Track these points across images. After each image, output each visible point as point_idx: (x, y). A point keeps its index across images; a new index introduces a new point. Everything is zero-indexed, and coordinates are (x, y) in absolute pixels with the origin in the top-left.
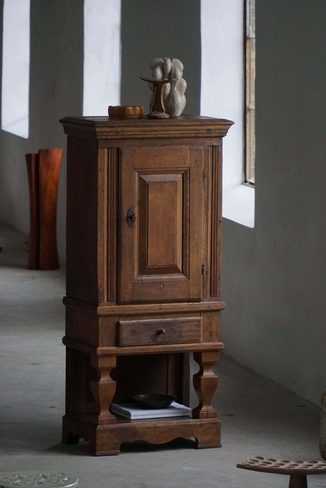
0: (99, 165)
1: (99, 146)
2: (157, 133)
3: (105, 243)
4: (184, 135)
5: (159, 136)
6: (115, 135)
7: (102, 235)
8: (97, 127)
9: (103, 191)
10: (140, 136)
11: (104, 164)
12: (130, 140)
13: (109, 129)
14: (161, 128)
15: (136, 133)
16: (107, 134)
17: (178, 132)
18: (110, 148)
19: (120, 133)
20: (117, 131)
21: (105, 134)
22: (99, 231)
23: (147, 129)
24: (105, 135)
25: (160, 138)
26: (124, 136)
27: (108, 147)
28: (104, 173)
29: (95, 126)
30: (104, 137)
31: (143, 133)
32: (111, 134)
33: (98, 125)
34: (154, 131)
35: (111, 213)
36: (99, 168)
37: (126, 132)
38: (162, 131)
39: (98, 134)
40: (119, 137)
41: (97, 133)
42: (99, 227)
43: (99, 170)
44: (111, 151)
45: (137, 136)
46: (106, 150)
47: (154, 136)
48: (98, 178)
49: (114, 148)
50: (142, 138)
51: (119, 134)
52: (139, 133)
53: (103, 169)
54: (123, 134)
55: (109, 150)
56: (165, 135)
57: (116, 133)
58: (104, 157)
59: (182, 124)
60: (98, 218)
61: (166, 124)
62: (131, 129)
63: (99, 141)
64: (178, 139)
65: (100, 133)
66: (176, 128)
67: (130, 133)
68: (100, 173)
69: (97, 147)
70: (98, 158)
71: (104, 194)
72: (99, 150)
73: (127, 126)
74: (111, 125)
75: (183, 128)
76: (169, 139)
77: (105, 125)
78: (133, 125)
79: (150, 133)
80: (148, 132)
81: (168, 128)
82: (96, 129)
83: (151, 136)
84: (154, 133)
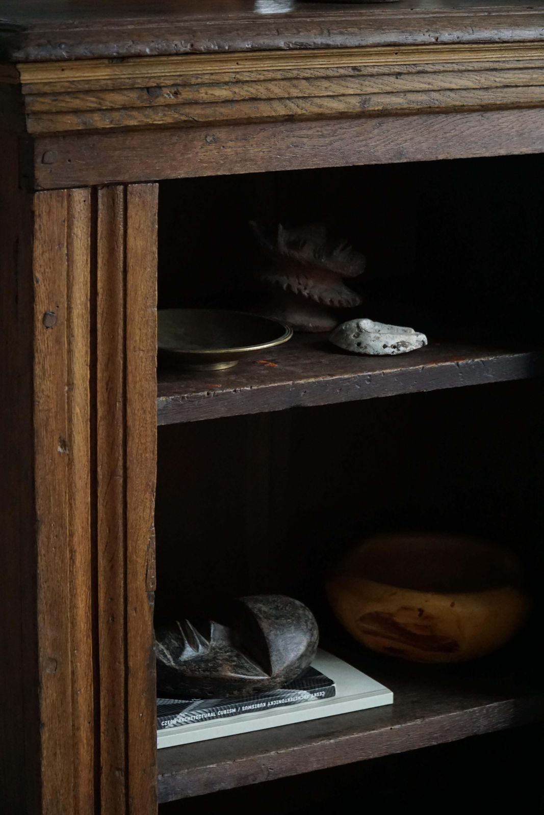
0: (41, 290)
1: (42, 175)
2: (370, 86)
3: (85, 733)
4: (510, 96)
5: (378, 103)
6: (138, 103)
7: (64, 693)
8: (27, 61)
9: (66, 443)
10: (281, 110)
11: (69, 288)
12: (221, 134)
13: (102, 74)
14: (395, 61)
15: (260, 90)
16: (91, 102)
17: (473, 76)
18: (105, 186)
19: (167, 97)
20: (152, 84)
21: (76, 103)
22: (47, 671)
23: (319, 65)
24: (76, 112)
25: (385, 114)
26: (187, 110)
27: (93, 180)
28: (70, 336)
29: (19, 55)
30: (71, 123)
31: (295, 92)
32: (118, 99)
33: (34, 52)
34: (357, 73)
35: (112, 561)
36: (41, 308)
37: (202, 84)
38: (398, 75)
39: (37, 107)
40: (158, 118)
41: (28, 99)
42: (46, 649)
43: (39, 325)
44: (112, 207)
45: (265, 110)
46: (80, 197)
47: (354, 104)
48: (38, 370)
49: (125, 185)
50: (290, 119)
51: (161, 101)
52: (277, 90)
53: (63, 313)
54: (180, 99)
55: (100, 193)
56: (411, 97)
57: (145, 95)
58: (70, 244)
59: (507, 34)
60: (42, 606)
61: (421, 38)
62: (233, 67)
63: (40, 148)
64: (475, 116)
65: (47, 100)
66: (472, 56)
67: (223, 93)
68: (43, 340)
69: (29, 187)
70: (38, 249)
71: (70, 463)
72: (42, 203)
73: (210, 52)
74: (114, 49)
75: (509, 57)
76: (432, 119)
77: (81, 50)
78: (248, 45)
79: (336, 88)
80: (325, 84)
81: (432, 57)
82: (26, 77)
83: (338, 106)
84: (353, 87)
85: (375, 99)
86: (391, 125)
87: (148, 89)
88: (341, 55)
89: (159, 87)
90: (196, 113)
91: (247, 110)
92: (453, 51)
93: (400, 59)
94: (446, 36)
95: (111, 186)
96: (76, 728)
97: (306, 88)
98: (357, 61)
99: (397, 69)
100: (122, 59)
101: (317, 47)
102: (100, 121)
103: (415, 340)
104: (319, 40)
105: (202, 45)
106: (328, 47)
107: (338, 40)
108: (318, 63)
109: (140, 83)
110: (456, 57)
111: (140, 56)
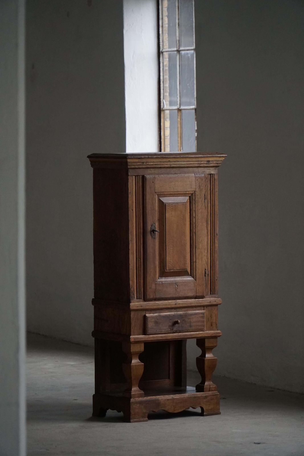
0: (129, 189)
1: (129, 174)
2: (171, 163)
3: (135, 252)
4: (191, 165)
7: (132, 245)
8: (129, 158)
9: (132, 210)
10: (159, 166)
11: (133, 189)
12: (151, 169)
13: (137, 160)
14: (175, 160)
15: (157, 163)
16: (135, 164)
17: (185, 162)
18: (137, 176)
19: (145, 164)
21: (134, 164)
22: (130, 242)
23: (165, 160)
24: (134, 165)
25: (173, 167)
27: (136, 175)
28: (133, 195)
29: (128, 157)
30: (133, 167)
31: (161, 164)
32: (138, 164)
34: (169, 161)
35: (138, 227)
36: (129, 191)
37: (149, 162)
38: (175, 162)
40: (144, 167)
41: (128, 163)
42: (130, 239)
43: (129, 194)
44: (138, 179)
46: (134, 177)
47: (169, 166)
48: (129, 200)
49: (139, 176)
50: (161, 168)
51: (144, 164)
52: (159, 163)
53: (132, 192)
54: (147, 164)
56: (177, 165)
57: (142, 163)
58: (133, 183)
59: (190, 156)
60: (130, 232)
63: (129, 170)
64: (186, 168)
65: (131, 163)
66: (185, 159)
67: (152, 163)
68: (130, 196)
70: (129, 184)
71: (133, 213)
72: (129, 177)
73: (151, 158)
75: (190, 160)
76: (180, 168)
77: (135, 157)
78: (155, 157)
79: (166, 163)
81: (179, 159)
82: (128, 160)
84: (169, 163)
86: (174, 169)
88: (167, 159)
89: (144, 162)
90: (148, 166)
91: (155, 166)
93: (175, 159)
94: (181, 156)
96: (133, 251)
97: (163, 163)
98: (169, 160)
99: (175, 161)
100: (140, 158)
102: (137, 167)
105: (149, 157)
106: (165, 157)
107: (167, 156)
110: (183, 159)
111: (142, 158)
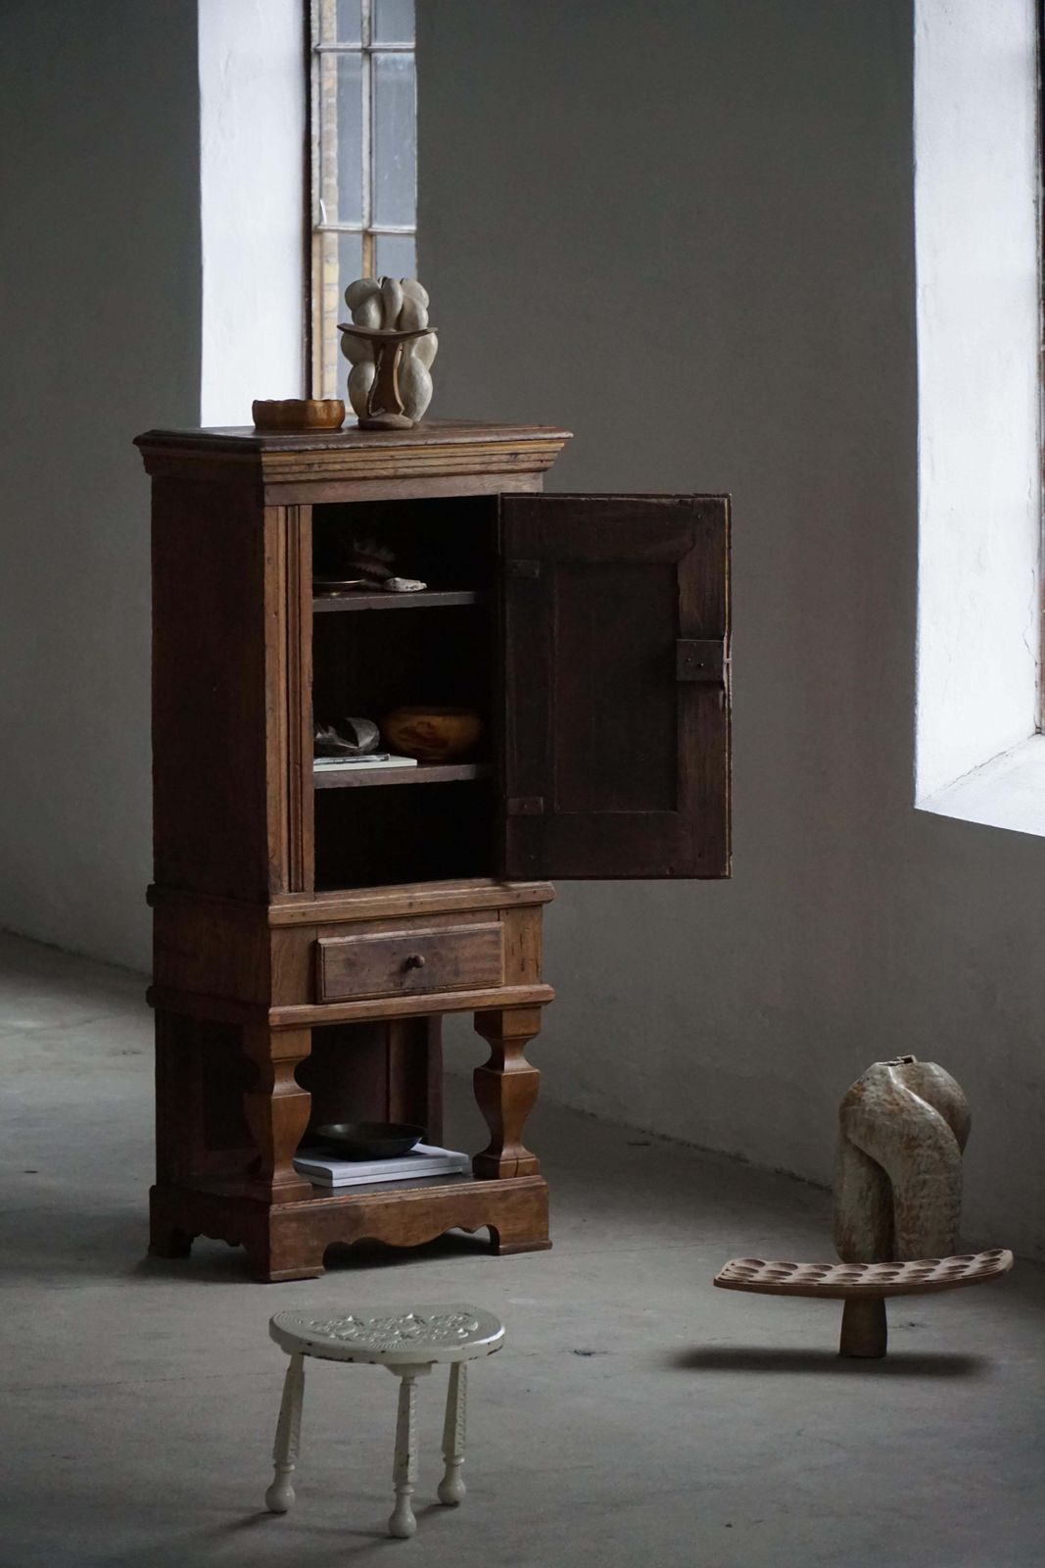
0: (267, 548)
1: (267, 500)
2: (399, 464)
3: (283, 745)
4: (459, 469)
6: (304, 471)
7: (275, 724)
8: (266, 453)
9: (277, 613)
10: (361, 474)
11: (278, 548)
12: (337, 484)
13: (291, 458)
14: (409, 453)
15: (352, 466)
16: (287, 470)
18: (291, 506)
19: (316, 468)
20: (310, 462)
21: (280, 470)
22: (269, 714)
24: (280, 474)
25: (404, 477)
26: (323, 474)
27: (286, 502)
28: (278, 568)
29: (263, 449)
30: (279, 478)
31: (367, 467)
32: (297, 469)
33: (268, 448)
34: (393, 459)
35: (295, 668)
36: (267, 555)
37: (330, 463)
38: (410, 459)
39: (267, 471)
40: (312, 477)
41: (264, 468)
42: (268, 704)
43: (266, 562)
44: (294, 514)
45: (355, 474)
46: (282, 510)
47: (390, 472)
48: (266, 581)
49: (299, 505)
50: (364, 479)
51: (313, 470)
52: (360, 465)
53: (275, 558)
54: (321, 469)
55: (289, 510)
56: (416, 469)
57: (308, 467)
58: (278, 528)
59: (457, 440)
60: (267, 683)
61: (420, 442)
62: (342, 455)
63: (267, 488)
64: (444, 479)
65: (271, 468)
66: (443, 450)
67: (337, 467)
68: (268, 569)
69: (261, 504)
70: (266, 532)
71: (278, 622)
72: (268, 512)
73: (334, 449)
74: (297, 448)
75: (458, 451)
76: (424, 480)
77: (285, 448)
78: (348, 446)
79: (384, 465)
80: (379, 463)
81: (423, 451)
82: (264, 459)
83: (384, 473)
84: (390, 464)
85: (400, 470)
86: (407, 482)
87: (309, 464)
88: (385, 451)
89: (313, 464)
90: (327, 475)
91: (347, 474)
92: (434, 448)
93: (411, 452)
94: (429, 442)
95: (293, 506)
96: (280, 742)
97: (370, 465)
98: (392, 453)
99: (409, 457)
100: (300, 452)
101: (376, 447)
102: (291, 478)
103: (421, 586)
104: (377, 444)
105: (331, 446)
107: (384, 444)
108: (377, 454)
109: (307, 462)
110: (435, 451)
111: (307, 450)
